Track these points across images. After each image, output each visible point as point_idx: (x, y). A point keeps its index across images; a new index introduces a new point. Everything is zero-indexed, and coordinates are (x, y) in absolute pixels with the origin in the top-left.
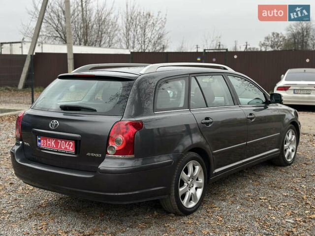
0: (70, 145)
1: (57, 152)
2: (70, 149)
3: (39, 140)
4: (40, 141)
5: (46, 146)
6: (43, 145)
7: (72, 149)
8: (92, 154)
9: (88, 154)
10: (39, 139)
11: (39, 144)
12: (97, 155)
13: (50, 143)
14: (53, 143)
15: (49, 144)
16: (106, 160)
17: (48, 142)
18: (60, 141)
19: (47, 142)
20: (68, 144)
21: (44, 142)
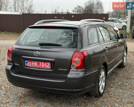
0: (47, 65)
1: (39, 68)
2: (48, 67)
4: (27, 63)
5: (32, 65)
6: (29, 65)
8: (62, 69)
9: (59, 69)
10: (26, 61)
12: (65, 70)
13: (34, 64)
14: (36, 64)
16: (70, 72)
17: (33, 63)
18: (41, 63)
21: (30, 63)
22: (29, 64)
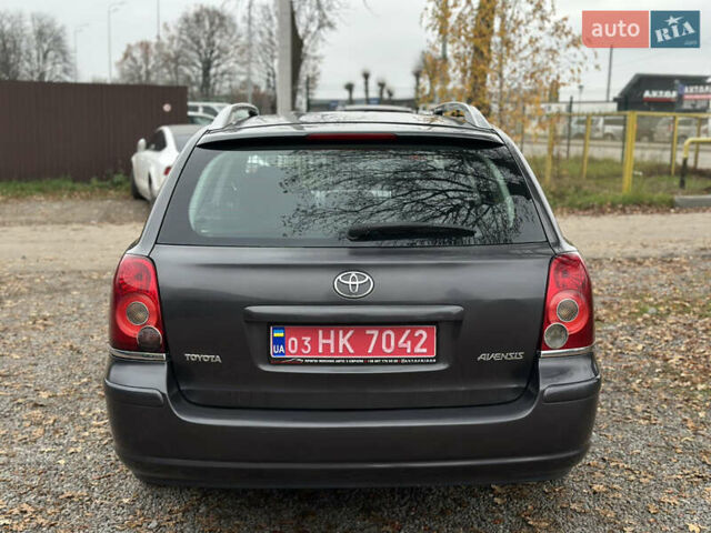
0: (415, 341)
1: (366, 363)
2: (417, 350)
3: (275, 339)
4: (280, 341)
5: (314, 350)
6: (299, 352)
7: (425, 350)
8: (495, 356)
10: (280, 334)
11: (274, 350)
12: (512, 356)
13: (331, 342)
14: (343, 341)
15: (327, 346)
17: (322, 341)
18: (376, 333)
19: (314, 343)
20: (410, 337)
21: (301, 343)
22: (294, 348)
